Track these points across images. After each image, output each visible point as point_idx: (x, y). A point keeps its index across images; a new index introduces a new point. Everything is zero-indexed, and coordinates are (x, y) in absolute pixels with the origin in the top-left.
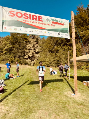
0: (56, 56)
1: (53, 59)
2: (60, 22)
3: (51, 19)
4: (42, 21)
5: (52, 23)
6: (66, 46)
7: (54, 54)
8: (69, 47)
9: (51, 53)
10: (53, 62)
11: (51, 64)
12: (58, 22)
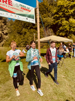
0: (24, 38)
1: (22, 41)
2: (27, 8)
3: (20, 5)
4: (12, 5)
5: (21, 8)
6: (32, 29)
7: (22, 36)
8: (34, 31)
9: (20, 35)
10: (21, 43)
11: (20, 45)
12: (26, 8)
